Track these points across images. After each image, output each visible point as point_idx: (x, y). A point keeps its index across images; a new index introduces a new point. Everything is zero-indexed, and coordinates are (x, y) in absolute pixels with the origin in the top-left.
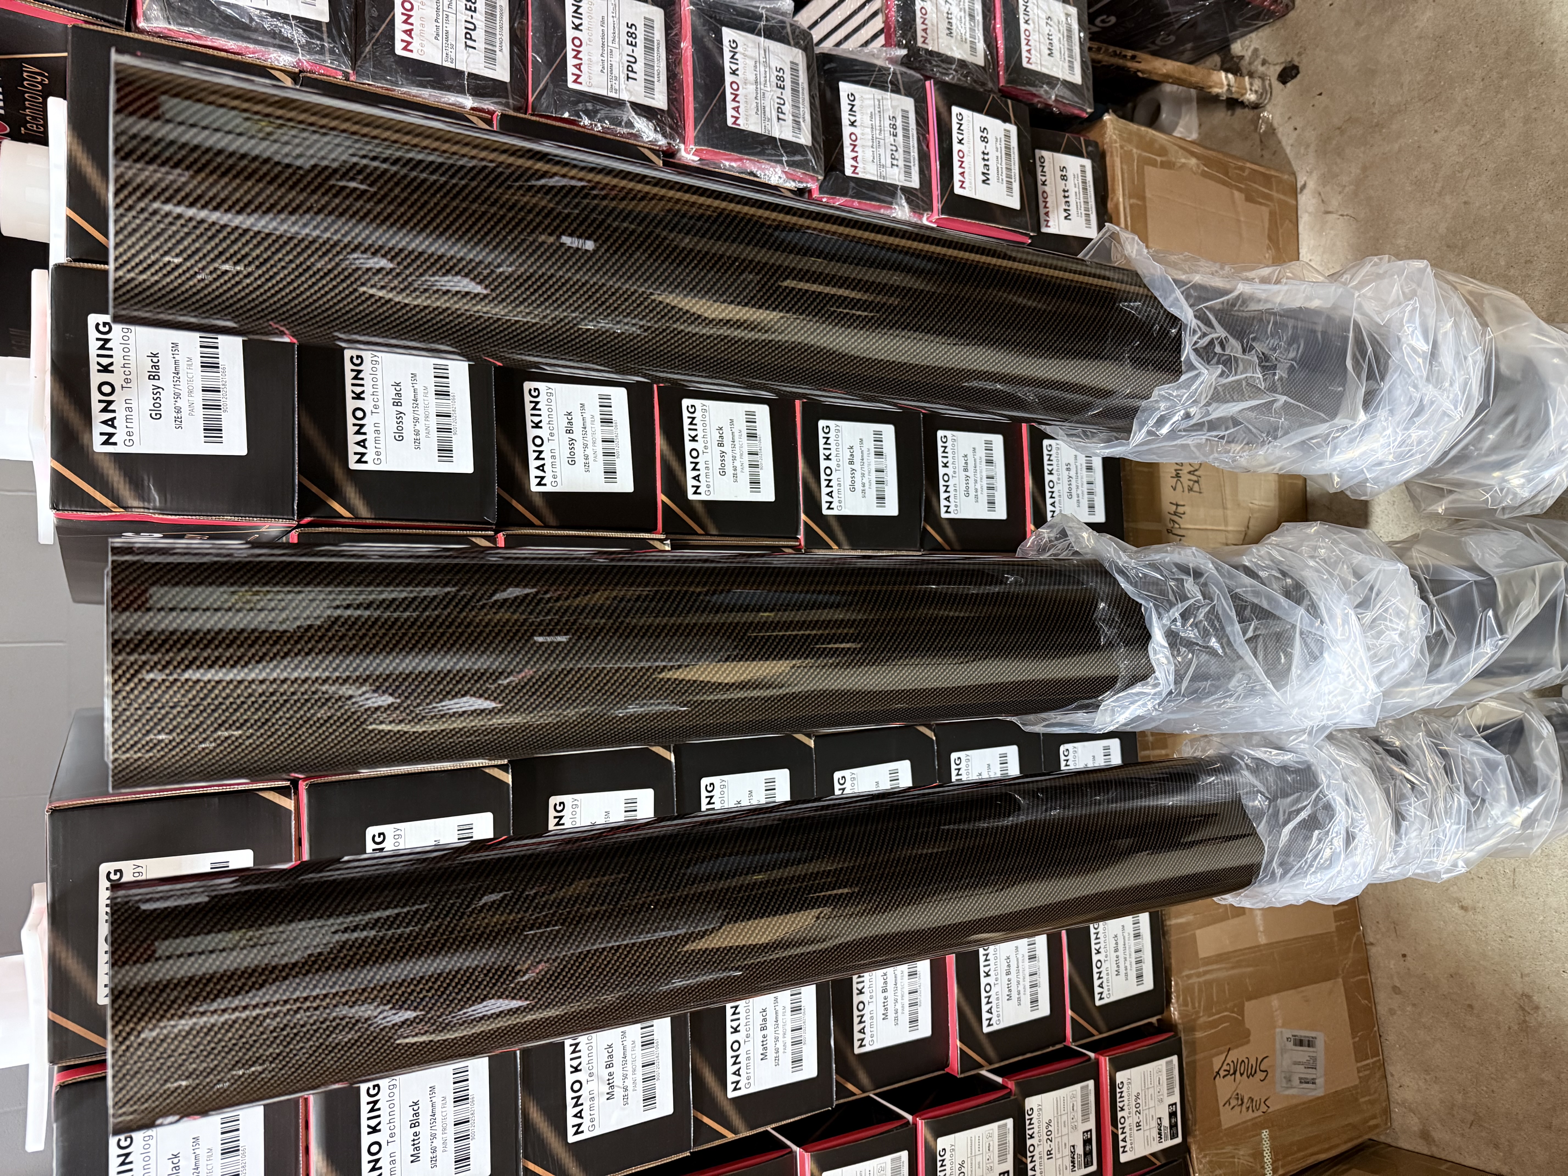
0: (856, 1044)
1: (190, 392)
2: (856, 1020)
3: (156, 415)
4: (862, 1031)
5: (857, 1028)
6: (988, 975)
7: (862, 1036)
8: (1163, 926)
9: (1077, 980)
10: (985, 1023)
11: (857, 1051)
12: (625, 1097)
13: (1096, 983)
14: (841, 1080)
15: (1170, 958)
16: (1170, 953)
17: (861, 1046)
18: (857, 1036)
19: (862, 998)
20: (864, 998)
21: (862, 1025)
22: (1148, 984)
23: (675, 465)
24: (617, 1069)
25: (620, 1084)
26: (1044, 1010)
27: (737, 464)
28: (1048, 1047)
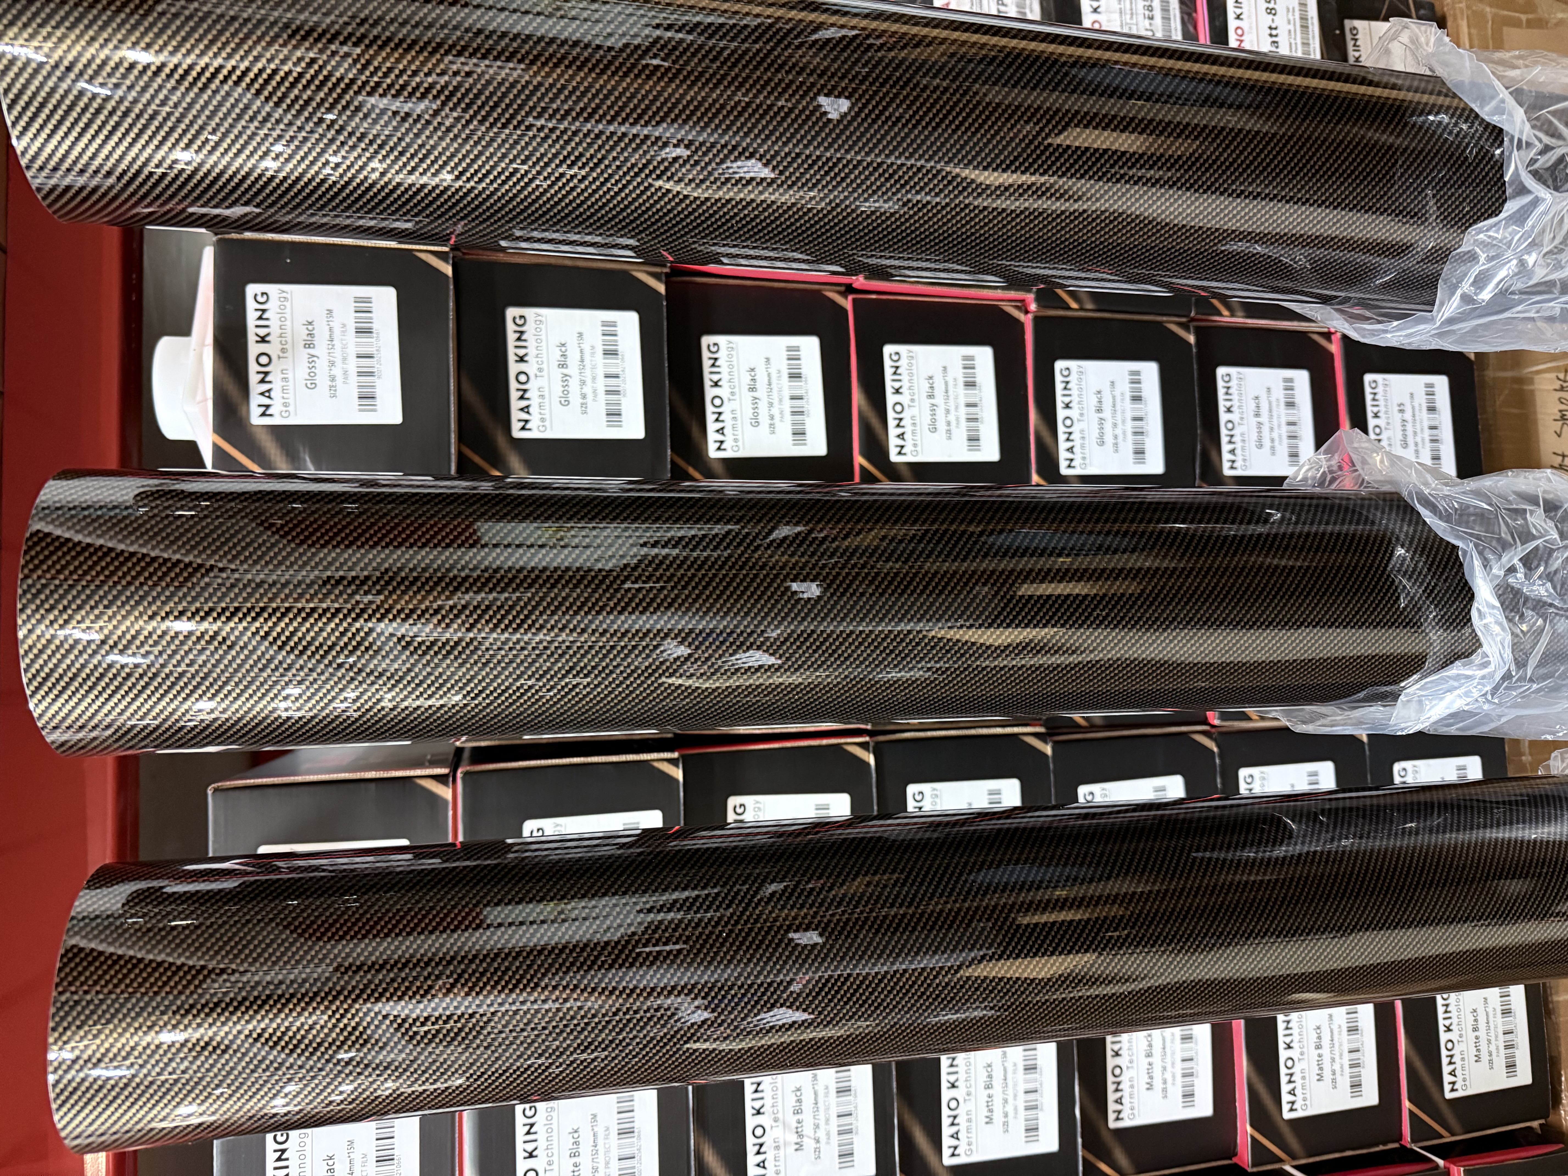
0: (1111, 1116)
1: (344, 359)
2: (1111, 1087)
3: (312, 385)
4: (1119, 1101)
5: (1111, 1097)
6: (1289, 1047)
7: (1119, 1107)
8: (1546, 1002)
9: (1418, 1064)
10: (1285, 1107)
11: (1112, 1125)
12: (817, 1150)
13: (1446, 1069)
14: (1091, 1158)
15: (1558, 1045)
16: (1558, 1038)
17: (1117, 1119)
18: (1112, 1107)
19: (1118, 1061)
20: (1122, 1061)
21: (1119, 1094)
22: (1524, 1077)
23: (875, 422)
24: (807, 1117)
25: (812, 1134)
26: (1370, 1097)
27: (952, 418)
28: (1377, 1145)
